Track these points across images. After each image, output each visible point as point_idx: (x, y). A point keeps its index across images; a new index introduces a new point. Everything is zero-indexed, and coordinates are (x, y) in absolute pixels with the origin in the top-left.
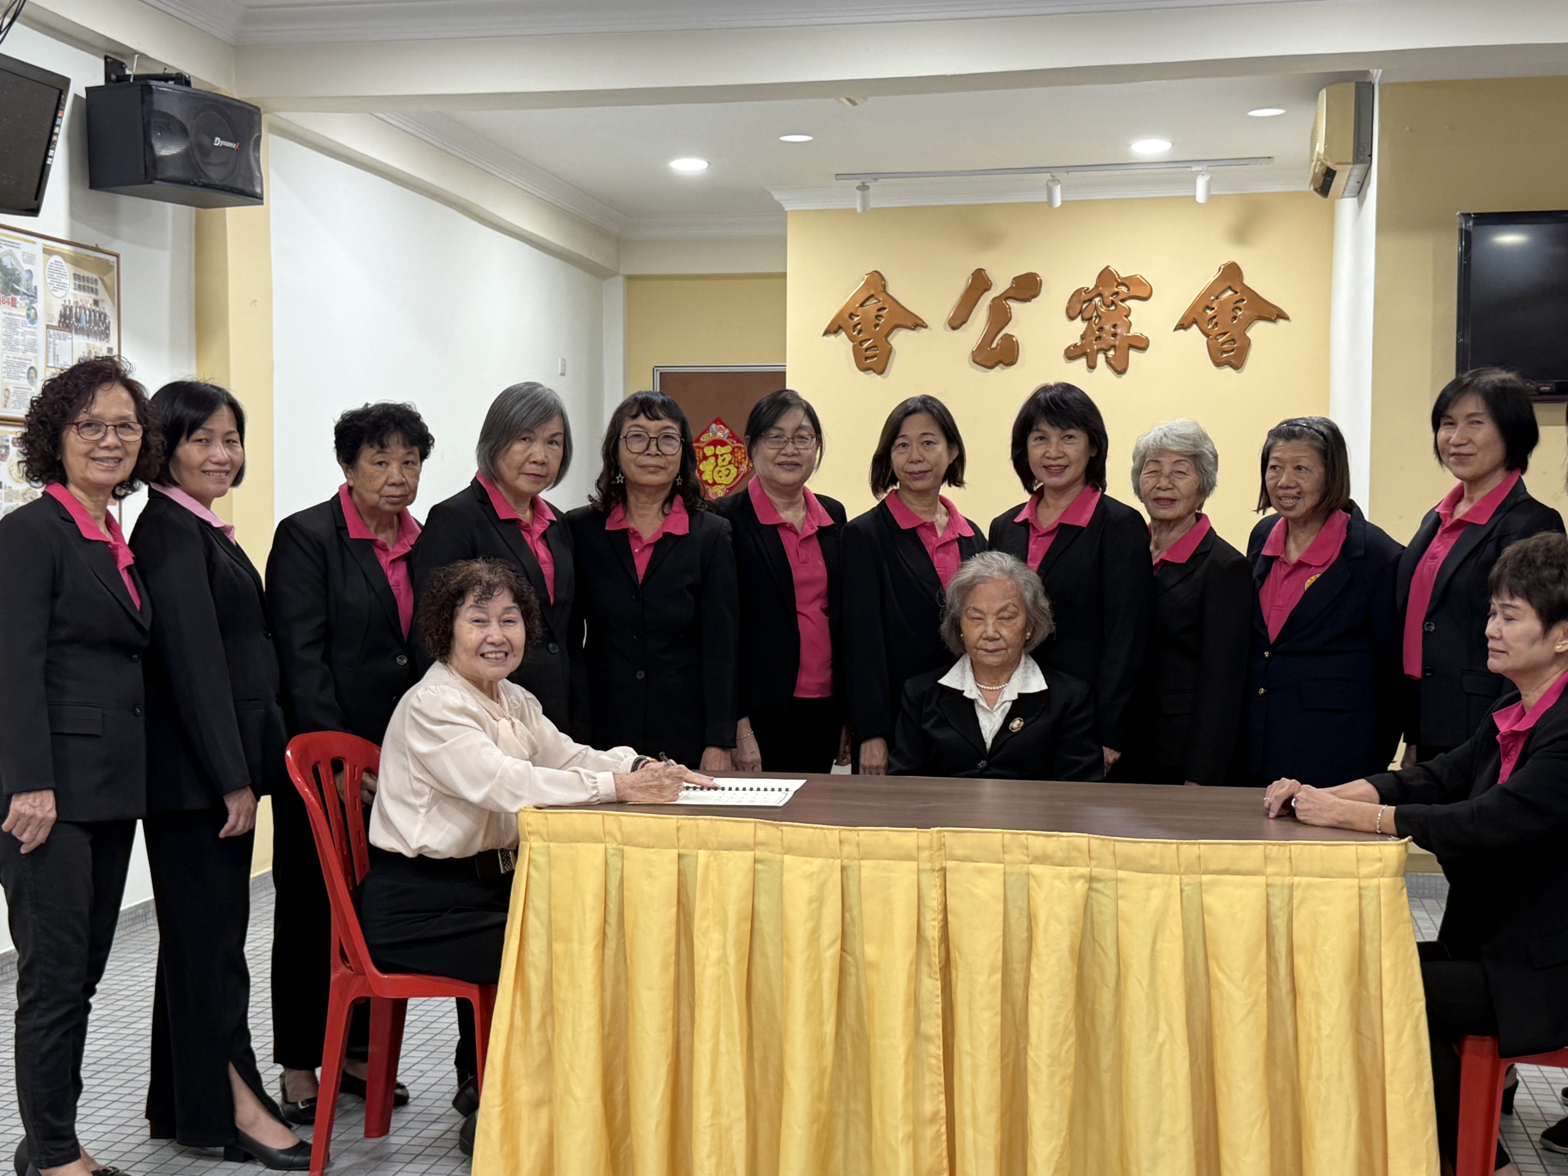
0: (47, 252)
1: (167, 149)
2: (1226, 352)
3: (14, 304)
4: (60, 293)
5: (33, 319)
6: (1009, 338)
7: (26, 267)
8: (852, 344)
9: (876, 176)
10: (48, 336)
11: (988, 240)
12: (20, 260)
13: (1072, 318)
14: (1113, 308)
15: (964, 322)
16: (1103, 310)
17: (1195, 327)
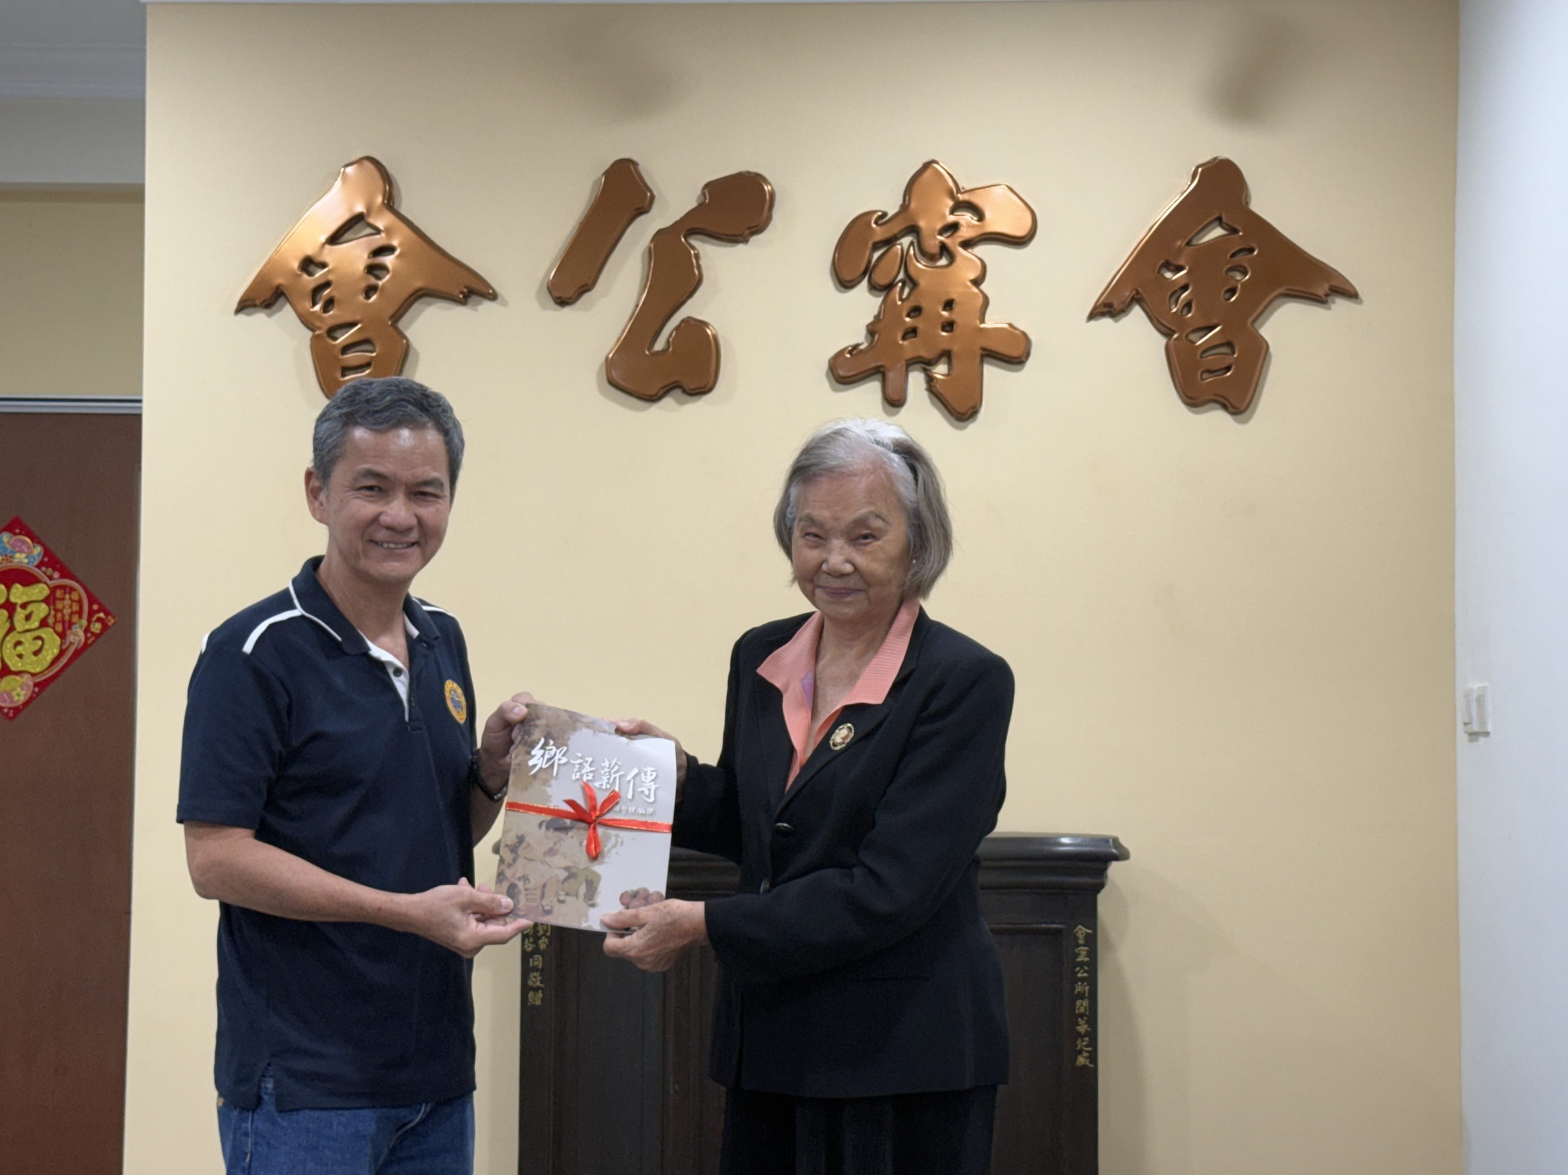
2: (1210, 372)
6: (695, 328)
13: (845, 284)
14: (943, 262)
15: (588, 288)
16: (922, 265)
17: (1137, 312)
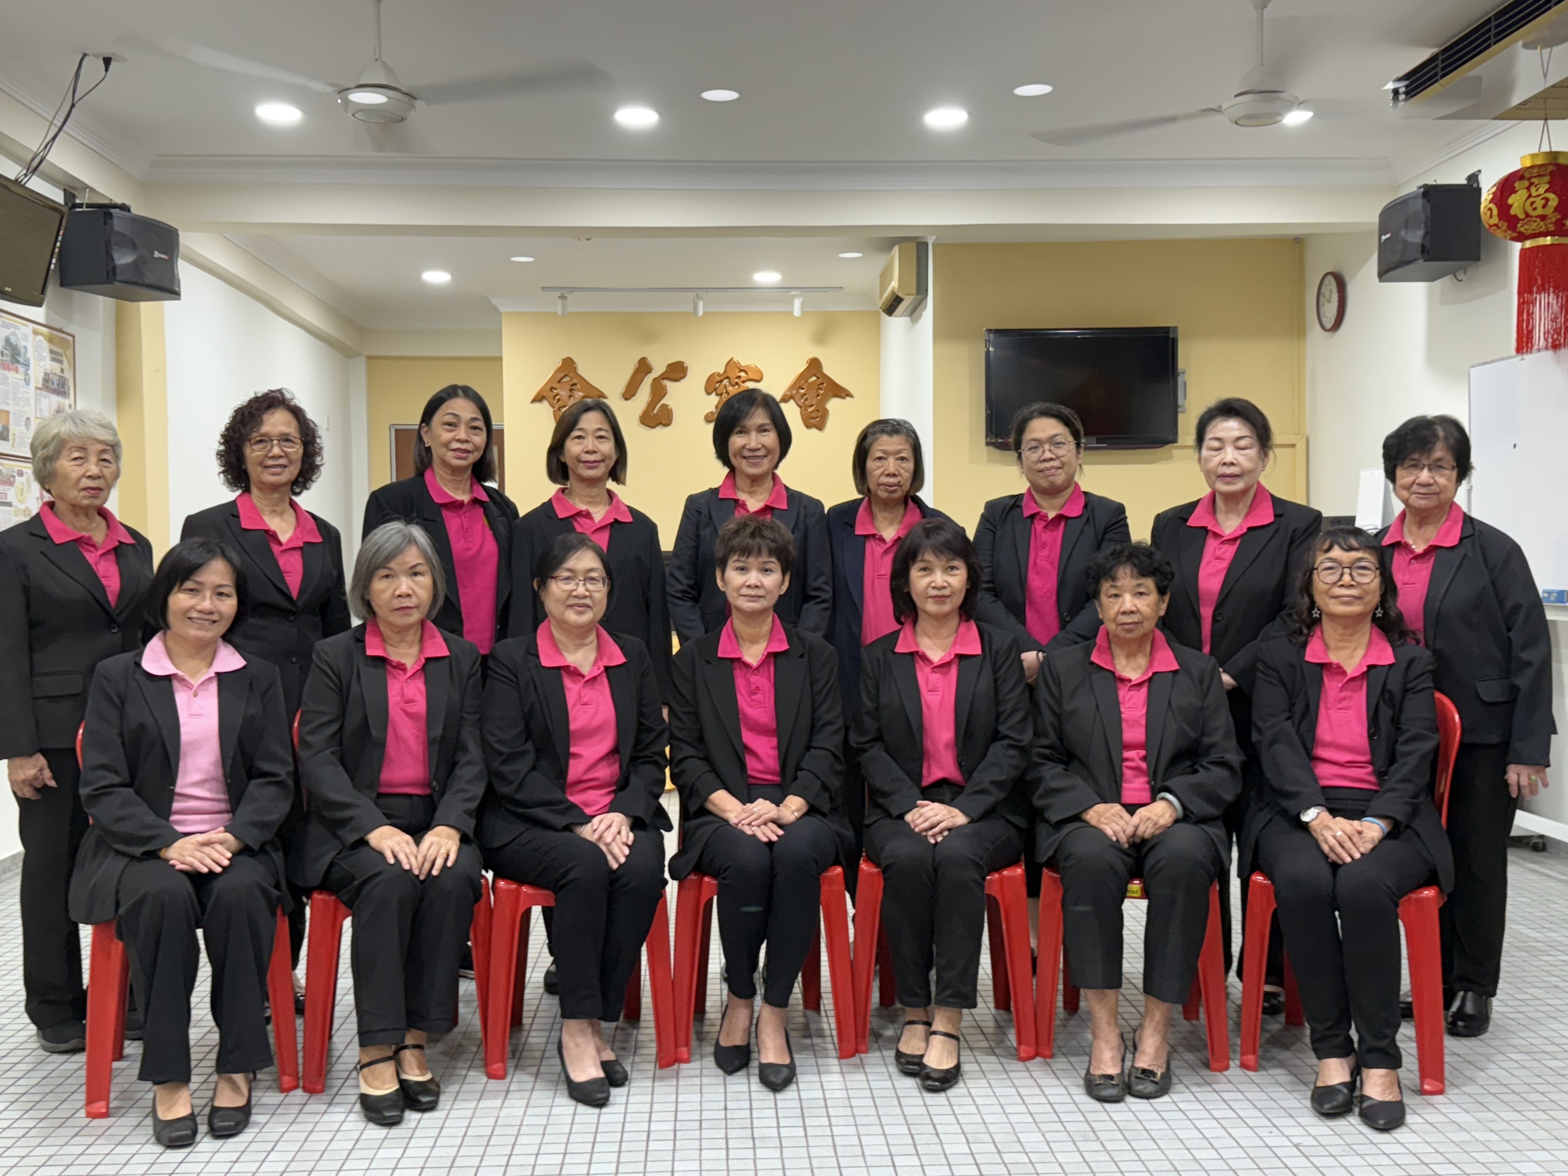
0: (36, 333)
1: (124, 259)
2: (812, 419)
3: (17, 371)
4: (42, 363)
5: (27, 382)
6: (665, 407)
7: (23, 343)
8: (552, 410)
9: (572, 290)
10: (36, 395)
11: (649, 337)
12: (20, 336)
13: (709, 393)
15: (633, 395)
16: (730, 388)
17: (792, 401)
